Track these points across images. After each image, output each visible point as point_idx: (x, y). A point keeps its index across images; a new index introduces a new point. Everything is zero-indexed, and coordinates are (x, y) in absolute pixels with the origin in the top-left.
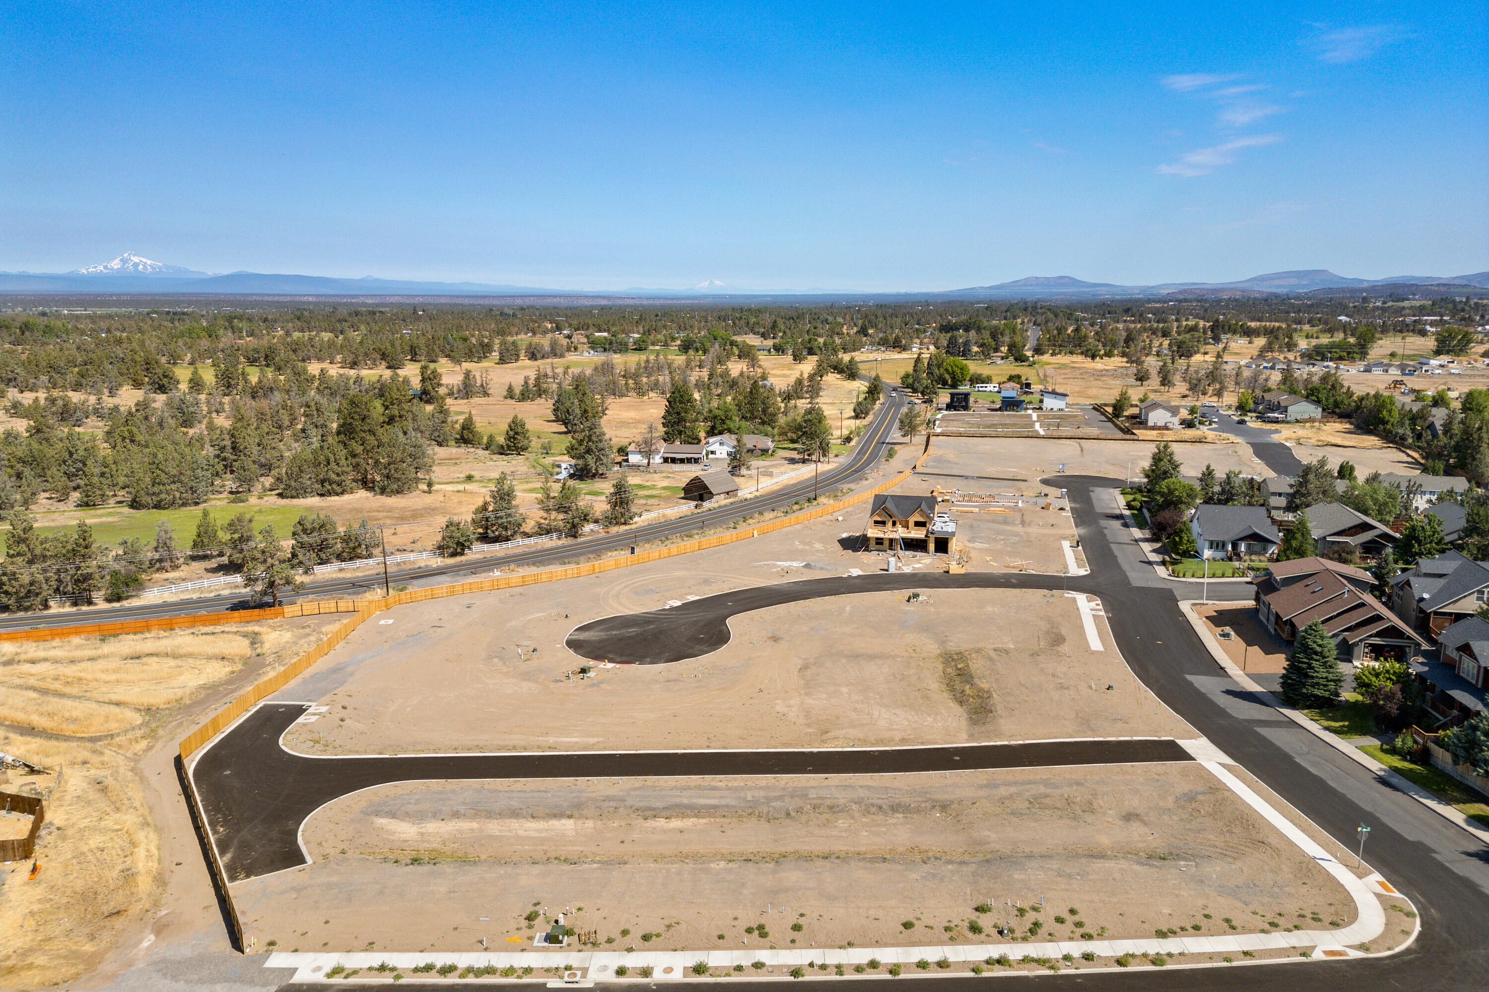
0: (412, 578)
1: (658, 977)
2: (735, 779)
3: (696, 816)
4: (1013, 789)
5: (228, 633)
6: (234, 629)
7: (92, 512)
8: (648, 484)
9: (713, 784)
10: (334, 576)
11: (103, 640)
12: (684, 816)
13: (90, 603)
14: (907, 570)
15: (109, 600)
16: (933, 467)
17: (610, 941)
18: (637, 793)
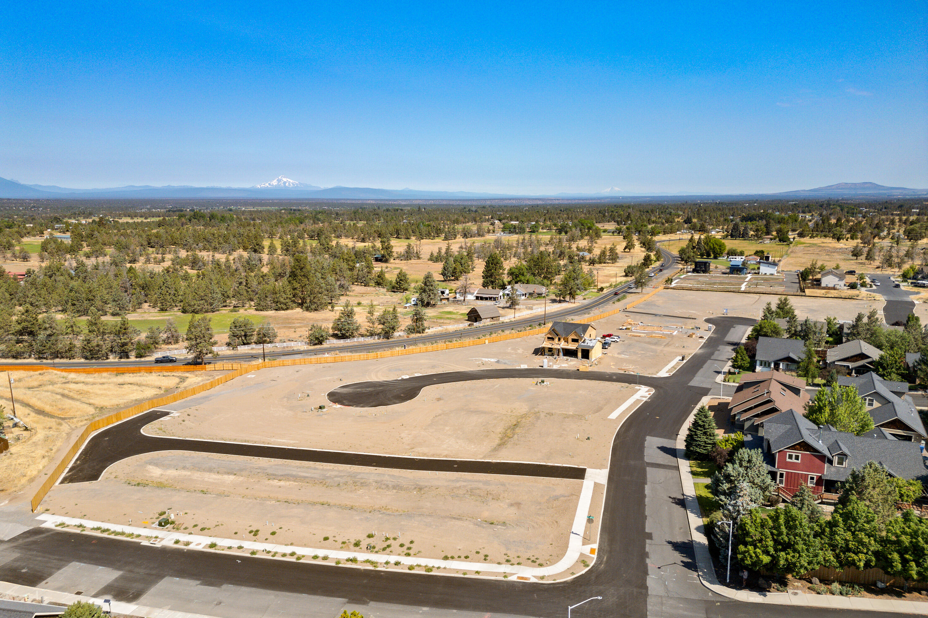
0: (283, 355)
1: (192, 547)
2: (330, 466)
3: (294, 481)
4: (465, 484)
5: (175, 376)
6: (177, 375)
7: (163, 314)
8: (455, 311)
9: (317, 467)
10: (247, 352)
11: (117, 375)
12: (288, 480)
13: (128, 357)
14: (555, 367)
15: (137, 357)
16: (641, 308)
17: (186, 528)
18: (276, 467)
